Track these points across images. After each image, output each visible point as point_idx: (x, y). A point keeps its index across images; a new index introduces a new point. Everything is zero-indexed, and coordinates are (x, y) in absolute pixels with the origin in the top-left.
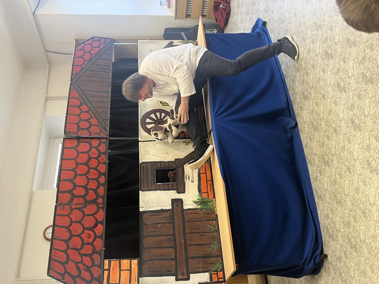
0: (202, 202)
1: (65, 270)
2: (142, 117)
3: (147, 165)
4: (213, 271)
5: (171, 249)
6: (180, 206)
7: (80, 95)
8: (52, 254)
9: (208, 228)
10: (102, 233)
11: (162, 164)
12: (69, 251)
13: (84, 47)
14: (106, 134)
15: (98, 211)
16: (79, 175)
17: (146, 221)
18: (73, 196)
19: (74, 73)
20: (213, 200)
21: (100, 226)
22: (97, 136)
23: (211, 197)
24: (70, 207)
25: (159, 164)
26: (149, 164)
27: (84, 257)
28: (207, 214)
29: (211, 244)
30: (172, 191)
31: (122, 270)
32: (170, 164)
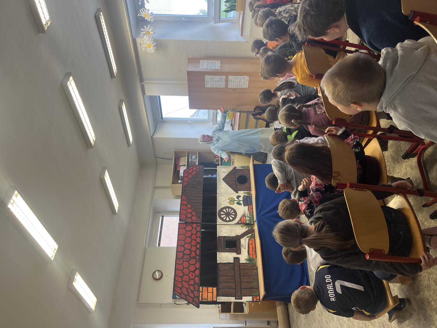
0: (249, 260)
1: (182, 291)
2: (219, 211)
3: (221, 239)
4: (254, 296)
5: (233, 284)
6: (238, 261)
7: (187, 199)
8: (175, 283)
9: (252, 274)
10: (199, 275)
11: (229, 238)
12: (183, 282)
13: (188, 171)
14: (200, 221)
15: (196, 263)
16: (187, 243)
17: (221, 268)
18: (184, 254)
20: (255, 259)
21: (197, 270)
22: (196, 222)
23: (254, 257)
24: (183, 260)
25: (227, 238)
26: (222, 238)
27: (190, 286)
28: (252, 266)
29: (253, 282)
30: (234, 253)
31: (209, 293)
32: (233, 238)
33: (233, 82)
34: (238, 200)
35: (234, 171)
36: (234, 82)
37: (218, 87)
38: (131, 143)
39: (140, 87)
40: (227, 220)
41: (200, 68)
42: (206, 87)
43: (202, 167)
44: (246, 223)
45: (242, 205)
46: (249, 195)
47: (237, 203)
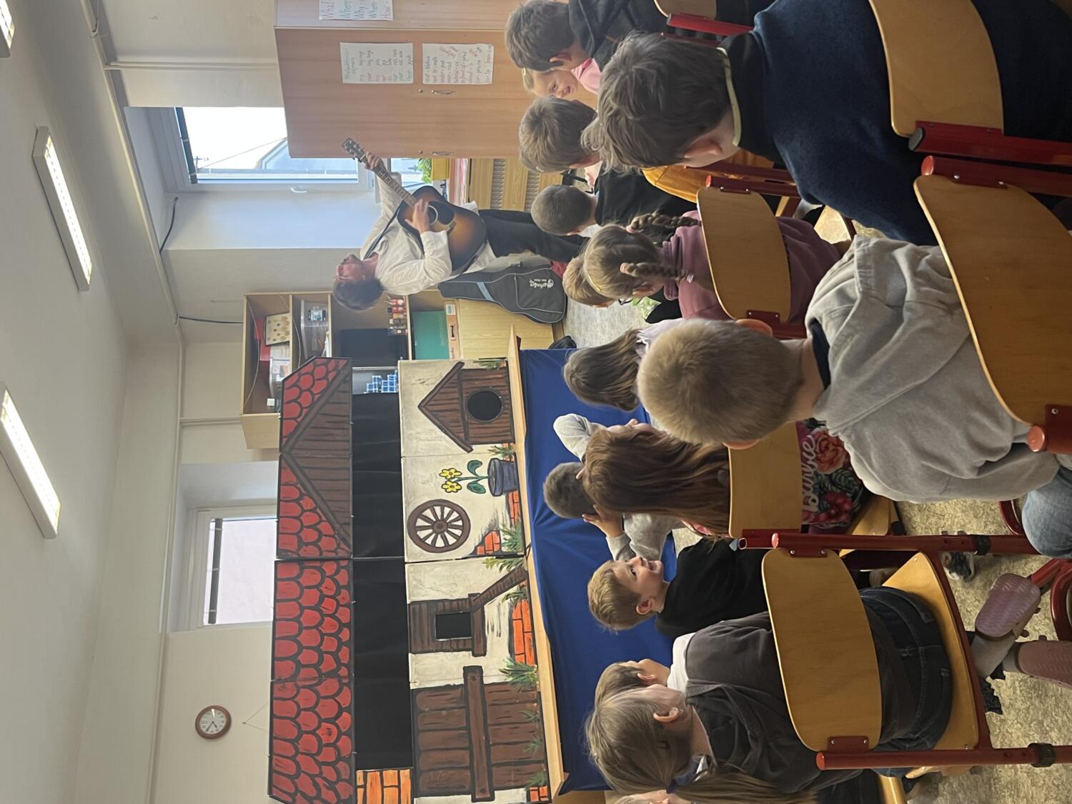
0: (515, 671)
1: (296, 787)
2: (410, 516)
3: (420, 607)
4: (533, 786)
5: (462, 752)
6: (478, 678)
7: (298, 478)
8: (274, 762)
9: (524, 716)
10: (351, 727)
11: (447, 604)
12: (299, 758)
13: (298, 380)
14: (347, 552)
15: (340, 690)
16: (306, 628)
17: (423, 705)
18: (300, 666)
19: (284, 435)
20: (533, 667)
21: (345, 714)
22: (333, 555)
23: (530, 663)
24: (296, 685)
25: (441, 604)
26: (423, 605)
27: (323, 767)
28: (524, 691)
29: (528, 742)
30: (464, 652)
31: (385, 787)
32: (460, 604)
33: (439, 64)
34: (473, 476)
35: (455, 377)
36: (442, 66)
37: (387, 82)
38: (88, 278)
39: (105, 78)
40: (437, 545)
41: (321, 18)
42: (345, 81)
43: (346, 364)
44: (499, 553)
45: (485, 492)
46: (507, 457)
47: (469, 487)
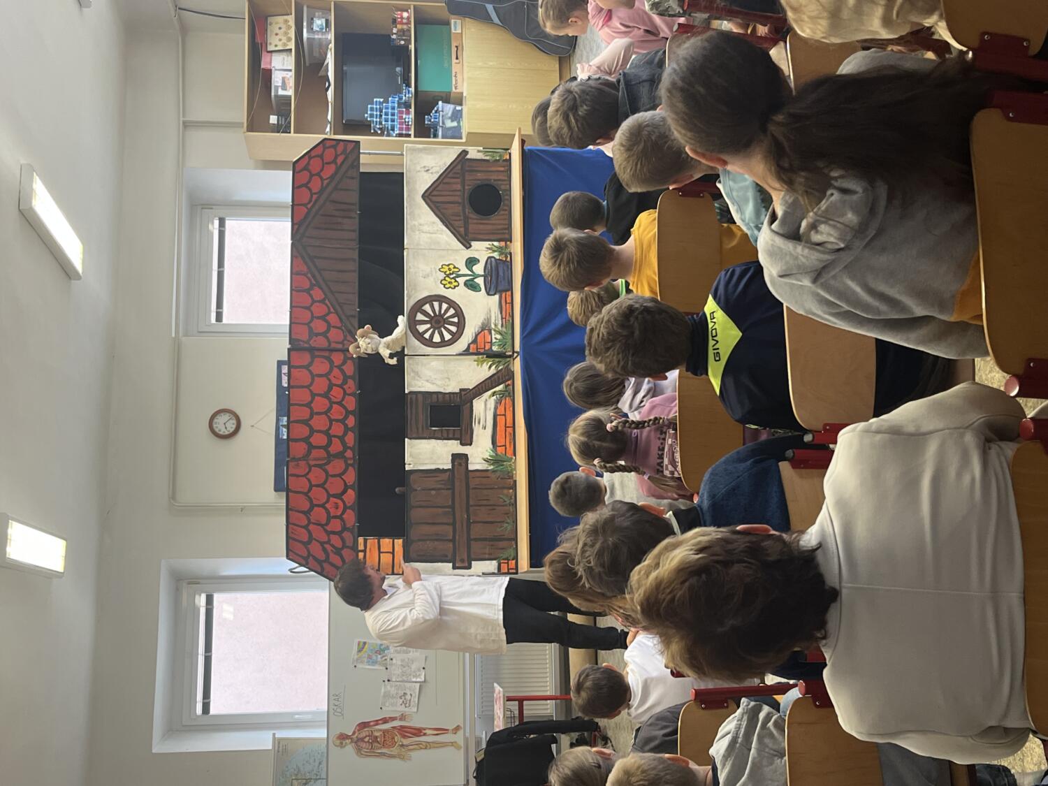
0: (496, 461)
1: (308, 552)
2: (410, 309)
3: (417, 399)
4: (503, 559)
5: (448, 526)
6: (464, 465)
7: (309, 267)
8: (290, 531)
9: (501, 500)
10: (354, 503)
11: (440, 396)
12: (311, 527)
13: (308, 163)
15: (345, 471)
16: (317, 413)
17: (415, 485)
18: (311, 447)
19: (295, 222)
20: (512, 458)
21: (350, 491)
22: (340, 347)
23: (509, 454)
24: (308, 464)
25: (435, 396)
26: (419, 395)
27: (331, 535)
28: (502, 479)
29: (503, 522)
30: (453, 441)
31: (382, 553)
32: (452, 398)
34: (470, 273)
40: (434, 340)
43: (353, 148)
44: (490, 352)
45: (480, 291)
46: (504, 255)
47: (466, 284)
